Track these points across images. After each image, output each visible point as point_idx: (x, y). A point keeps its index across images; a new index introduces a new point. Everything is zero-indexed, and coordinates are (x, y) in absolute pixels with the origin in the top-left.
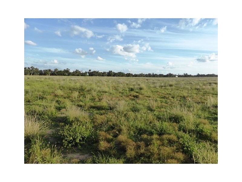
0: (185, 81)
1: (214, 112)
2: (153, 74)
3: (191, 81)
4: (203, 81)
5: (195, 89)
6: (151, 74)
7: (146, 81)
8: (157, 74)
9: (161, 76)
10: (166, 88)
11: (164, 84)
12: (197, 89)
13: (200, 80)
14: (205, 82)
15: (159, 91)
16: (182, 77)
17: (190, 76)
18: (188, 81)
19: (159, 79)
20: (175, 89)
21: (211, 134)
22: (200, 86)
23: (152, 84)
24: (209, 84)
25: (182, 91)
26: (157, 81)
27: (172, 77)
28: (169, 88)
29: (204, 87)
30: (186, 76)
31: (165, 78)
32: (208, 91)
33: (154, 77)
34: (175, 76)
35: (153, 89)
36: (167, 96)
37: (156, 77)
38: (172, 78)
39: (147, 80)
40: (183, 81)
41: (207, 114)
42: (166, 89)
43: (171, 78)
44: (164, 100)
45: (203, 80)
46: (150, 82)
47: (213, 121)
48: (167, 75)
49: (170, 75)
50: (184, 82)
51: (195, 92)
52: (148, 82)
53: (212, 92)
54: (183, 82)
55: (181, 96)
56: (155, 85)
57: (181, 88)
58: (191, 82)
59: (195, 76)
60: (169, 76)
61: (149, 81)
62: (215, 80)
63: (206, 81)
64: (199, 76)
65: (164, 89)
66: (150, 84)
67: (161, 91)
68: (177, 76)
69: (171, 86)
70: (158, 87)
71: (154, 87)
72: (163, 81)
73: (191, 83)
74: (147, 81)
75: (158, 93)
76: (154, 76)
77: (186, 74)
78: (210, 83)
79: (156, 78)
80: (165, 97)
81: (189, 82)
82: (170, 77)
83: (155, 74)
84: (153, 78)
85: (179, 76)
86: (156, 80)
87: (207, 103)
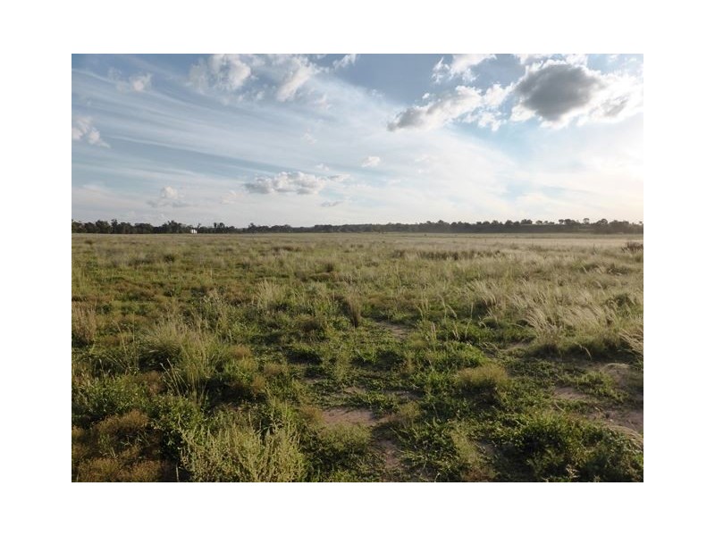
0: (215, 244)
1: (273, 321)
2: (114, 223)
3: (232, 244)
4: (262, 243)
5: (239, 264)
6: (106, 223)
7: (84, 245)
8: (129, 225)
9: (143, 229)
10: (153, 266)
11: (147, 256)
12: (244, 266)
13: (257, 239)
14: (265, 246)
15: (128, 278)
16: (210, 233)
17: (231, 230)
18: (224, 244)
19: (133, 239)
20: (182, 268)
21: (251, 380)
22: (251, 257)
23: (105, 254)
24: (273, 251)
25: (202, 272)
26: (123, 247)
27: (180, 232)
28: (163, 265)
29: (260, 258)
30: (220, 229)
31: (157, 235)
32: (267, 268)
33: (119, 232)
34: (187, 230)
35: (103, 273)
36: (151, 292)
37: (127, 233)
38: (181, 236)
39: (90, 243)
40: (207, 245)
41: (254, 330)
42: (151, 269)
43: (177, 236)
44: (136, 305)
45: (262, 240)
46: (99, 250)
47: (264, 347)
48: (165, 225)
49: (173, 228)
50: (213, 247)
51: (236, 274)
52: (92, 248)
53: (277, 270)
54: (208, 247)
55: (194, 289)
56: (116, 258)
57: (201, 266)
58: (230, 247)
59: (244, 231)
60: (171, 230)
61: (94, 245)
62: (289, 239)
63: (270, 243)
64: (253, 229)
65: (146, 270)
66: (96, 255)
67: (132, 278)
68: (195, 232)
69: (169, 258)
70: (122, 266)
71: (109, 267)
72: (148, 245)
73: (230, 250)
74: (88, 246)
75: (122, 284)
76: (119, 228)
77: (221, 224)
78: (277, 249)
79: (126, 235)
80: (142, 294)
81: (225, 247)
82: (174, 232)
83: (123, 224)
84: (115, 235)
85: (201, 230)
86: (125, 243)
87: (256, 302)
